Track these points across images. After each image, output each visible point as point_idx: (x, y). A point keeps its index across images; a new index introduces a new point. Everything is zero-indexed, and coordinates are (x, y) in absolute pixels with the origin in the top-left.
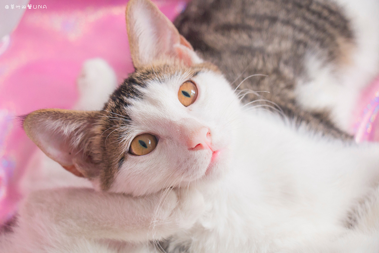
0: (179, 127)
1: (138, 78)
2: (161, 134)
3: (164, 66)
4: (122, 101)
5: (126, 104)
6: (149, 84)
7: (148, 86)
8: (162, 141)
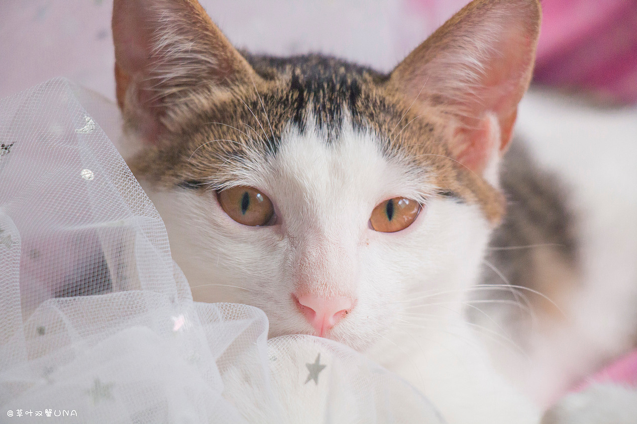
0: (320, 251)
1: (367, 97)
2: (287, 222)
3: (427, 125)
4: (301, 103)
5: (298, 120)
6: (367, 134)
7: (361, 136)
8: (277, 233)
